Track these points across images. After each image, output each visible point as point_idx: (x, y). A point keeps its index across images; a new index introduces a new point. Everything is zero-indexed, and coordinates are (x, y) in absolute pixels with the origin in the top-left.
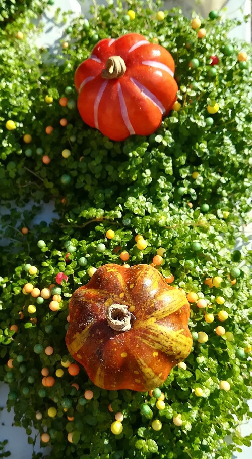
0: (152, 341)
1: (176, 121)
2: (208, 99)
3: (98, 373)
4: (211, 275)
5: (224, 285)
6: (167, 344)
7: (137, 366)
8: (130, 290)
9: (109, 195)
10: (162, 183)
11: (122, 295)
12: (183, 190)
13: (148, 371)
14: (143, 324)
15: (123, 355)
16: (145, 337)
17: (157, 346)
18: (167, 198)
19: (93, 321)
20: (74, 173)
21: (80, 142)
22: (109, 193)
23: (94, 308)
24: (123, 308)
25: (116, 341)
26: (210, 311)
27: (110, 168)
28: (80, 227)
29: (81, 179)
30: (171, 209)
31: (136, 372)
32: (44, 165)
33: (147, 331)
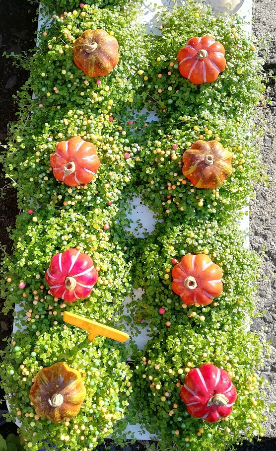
0: (221, 168)
1: (224, 77)
2: (238, 68)
3: (200, 180)
4: (237, 146)
5: (243, 149)
6: (226, 170)
7: (215, 177)
8: (212, 150)
9: (191, 109)
10: (215, 104)
11: (209, 152)
12: (224, 108)
13: (219, 179)
14: (218, 162)
15: (211, 173)
16: (218, 167)
17: (223, 170)
18: (217, 111)
19: (198, 161)
20: (175, 98)
21: (177, 83)
22: (191, 108)
23: (199, 157)
24: (211, 156)
25: (208, 168)
26: (237, 159)
27: (192, 97)
28: (177, 124)
29: (178, 102)
30: (219, 117)
31: (215, 180)
32: (158, 93)
33: (219, 165)
